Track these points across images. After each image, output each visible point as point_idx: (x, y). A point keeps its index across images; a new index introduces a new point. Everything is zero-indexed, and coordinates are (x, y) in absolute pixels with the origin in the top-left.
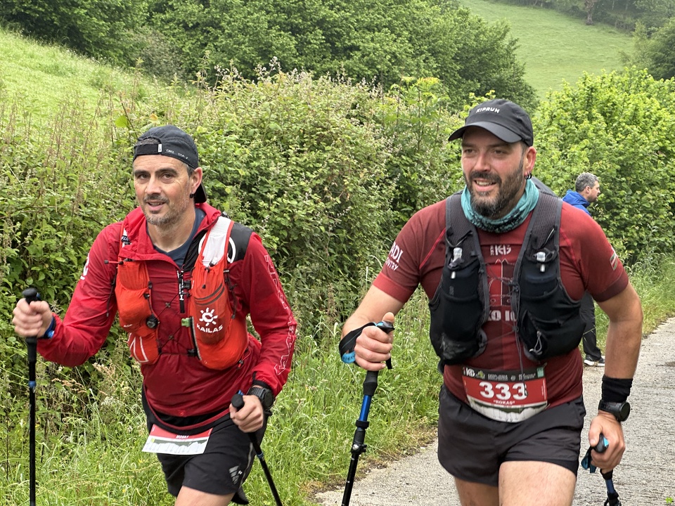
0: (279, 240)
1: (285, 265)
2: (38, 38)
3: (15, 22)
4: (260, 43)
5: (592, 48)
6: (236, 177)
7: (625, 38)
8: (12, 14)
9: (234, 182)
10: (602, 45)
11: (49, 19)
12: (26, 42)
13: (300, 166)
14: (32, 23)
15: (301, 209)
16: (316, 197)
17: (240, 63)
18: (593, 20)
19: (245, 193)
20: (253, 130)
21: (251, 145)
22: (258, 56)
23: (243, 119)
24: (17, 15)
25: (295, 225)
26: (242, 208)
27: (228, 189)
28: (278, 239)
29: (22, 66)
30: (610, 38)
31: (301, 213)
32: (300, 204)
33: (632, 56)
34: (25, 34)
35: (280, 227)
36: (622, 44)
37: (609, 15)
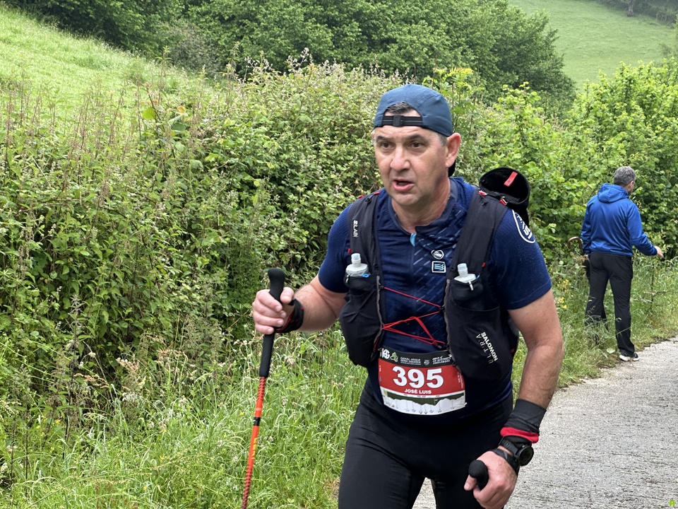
0: (309, 234)
1: (315, 259)
2: (73, 32)
3: (50, 14)
4: (296, 36)
5: (633, 40)
6: (265, 170)
7: (666, 30)
8: (47, 7)
9: (263, 175)
10: (643, 37)
11: (84, 12)
12: (61, 36)
13: (331, 159)
14: (68, 15)
15: (332, 202)
16: (346, 190)
17: (276, 56)
18: (635, 11)
19: (275, 186)
20: (283, 122)
21: (281, 138)
22: (294, 49)
23: (273, 111)
24: (53, 8)
25: (325, 219)
26: (271, 201)
27: (257, 182)
28: (307, 232)
29: (56, 59)
30: (651, 30)
31: (331, 207)
32: (330, 197)
33: (673, 48)
34: (61, 27)
35: (310, 220)
36: (663, 36)
37: (650, 7)
